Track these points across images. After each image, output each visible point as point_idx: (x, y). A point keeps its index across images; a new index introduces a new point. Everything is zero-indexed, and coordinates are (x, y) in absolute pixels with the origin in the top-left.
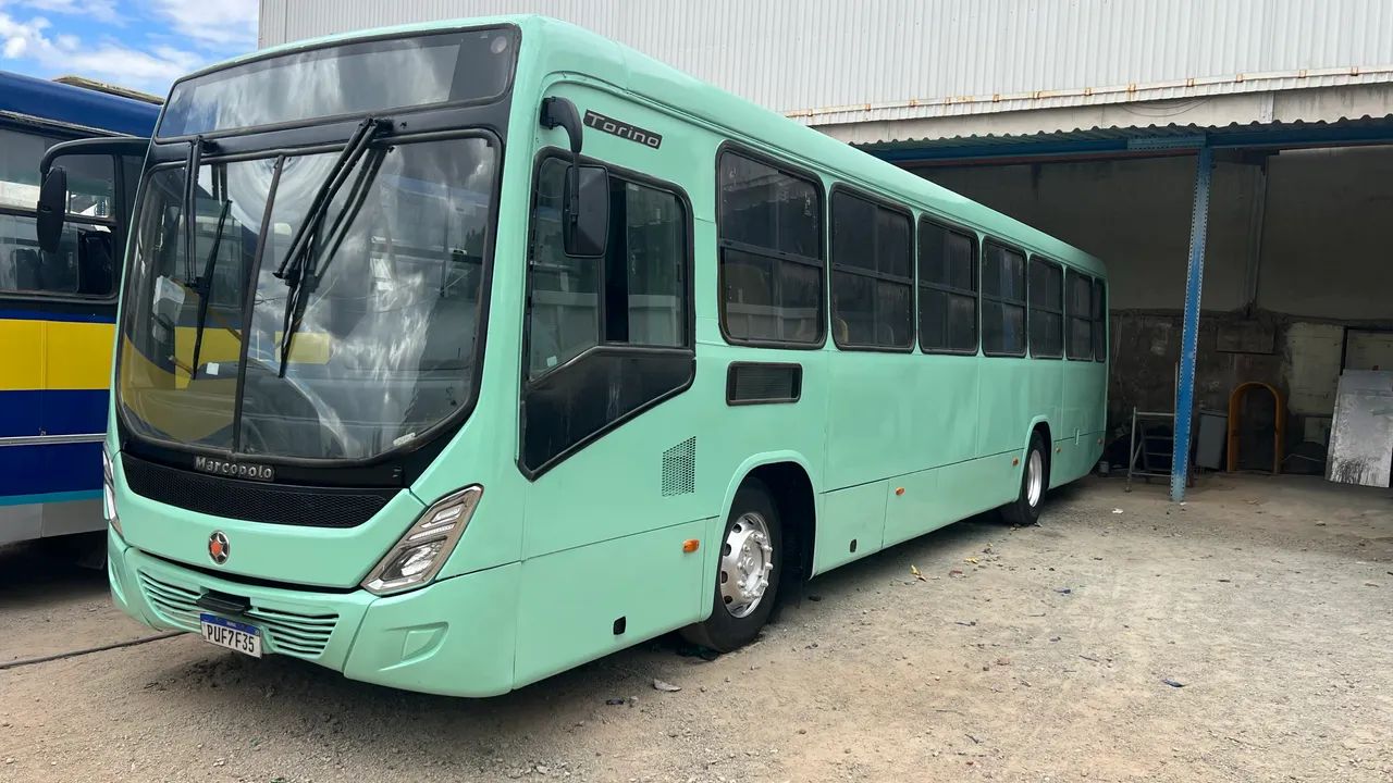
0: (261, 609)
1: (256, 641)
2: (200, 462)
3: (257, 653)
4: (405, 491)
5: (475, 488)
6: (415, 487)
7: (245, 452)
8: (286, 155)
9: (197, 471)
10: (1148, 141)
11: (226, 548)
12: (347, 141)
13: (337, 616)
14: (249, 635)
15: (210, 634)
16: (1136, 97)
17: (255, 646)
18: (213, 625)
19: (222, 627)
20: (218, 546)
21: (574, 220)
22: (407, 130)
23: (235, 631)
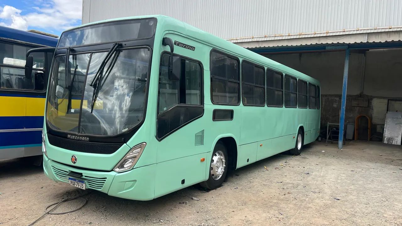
0: (85, 176)
1: (84, 185)
2: (69, 136)
4: (125, 144)
5: (144, 143)
6: (128, 143)
7: (81, 133)
8: (93, 53)
9: (68, 139)
10: (332, 47)
11: (76, 160)
12: (110, 49)
13: (106, 178)
14: (82, 183)
15: (71, 183)
16: (328, 35)
17: (84, 187)
18: (72, 181)
19: (75, 181)
20: (74, 159)
21: (171, 70)
22: (125, 46)
23: (78, 182)
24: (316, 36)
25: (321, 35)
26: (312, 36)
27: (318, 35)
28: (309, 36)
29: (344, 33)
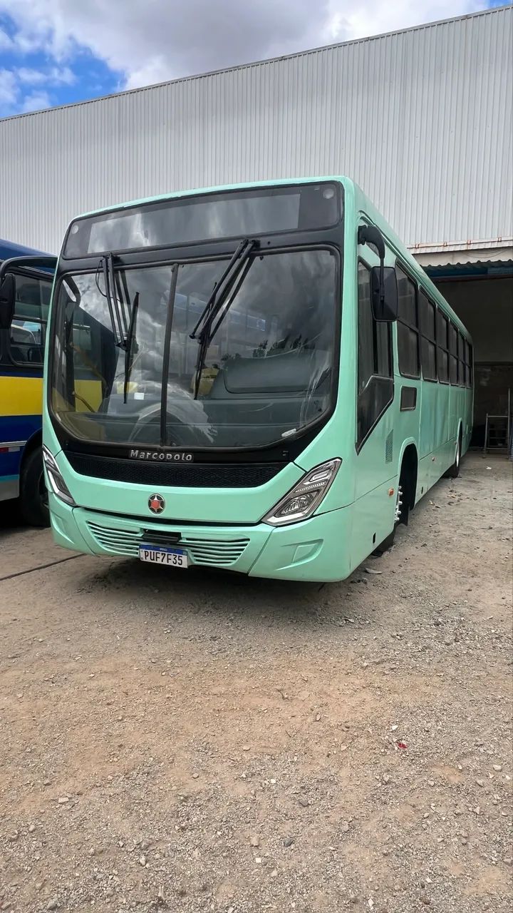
0: (188, 539)
1: (184, 558)
2: (134, 453)
3: (185, 565)
4: (291, 463)
5: (338, 460)
6: (297, 461)
7: (171, 445)
8: (179, 263)
9: (131, 459)
10: (499, 269)
11: (162, 504)
12: (233, 253)
13: (249, 540)
14: (178, 555)
15: (146, 556)
16: (471, 247)
17: (184, 562)
18: (149, 551)
19: (155, 552)
20: (157, 503)
22: (271, 245)
23: (166, 553)
24: (446, 249)
25: (458, 248)
26: (440, 250)
27: (452, 249)
28: (435, 250)
29: (500, 245)
